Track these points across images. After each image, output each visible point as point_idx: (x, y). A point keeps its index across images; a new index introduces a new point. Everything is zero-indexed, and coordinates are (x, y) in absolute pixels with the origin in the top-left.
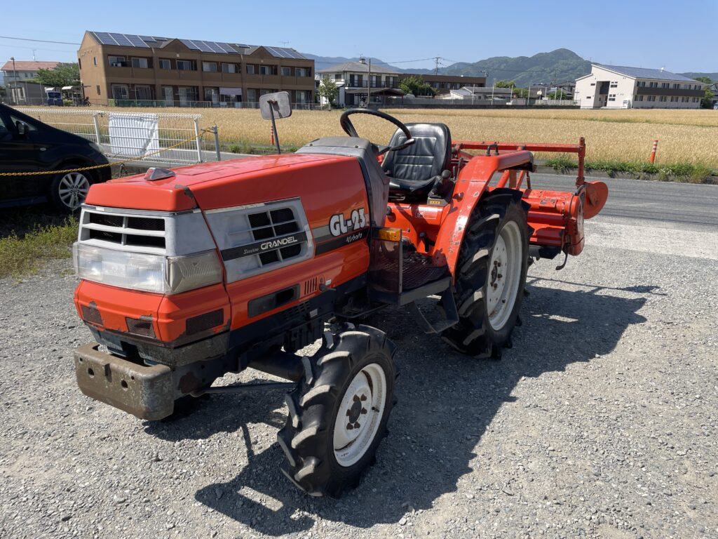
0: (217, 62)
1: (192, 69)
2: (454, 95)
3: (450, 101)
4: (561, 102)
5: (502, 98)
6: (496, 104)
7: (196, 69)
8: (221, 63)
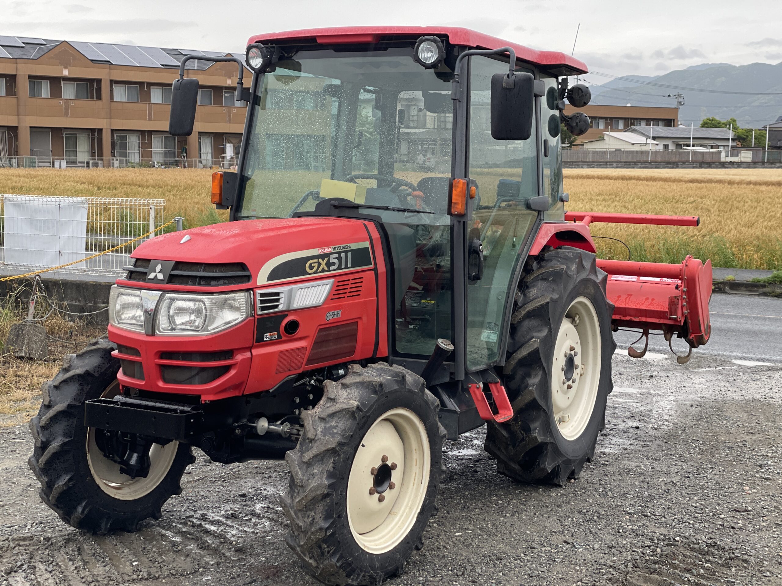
0: (141, 84)
1: (92, 98)
2: (611, 143)
5: (711, 147)
6: (699, 159)
7: (99, 97)
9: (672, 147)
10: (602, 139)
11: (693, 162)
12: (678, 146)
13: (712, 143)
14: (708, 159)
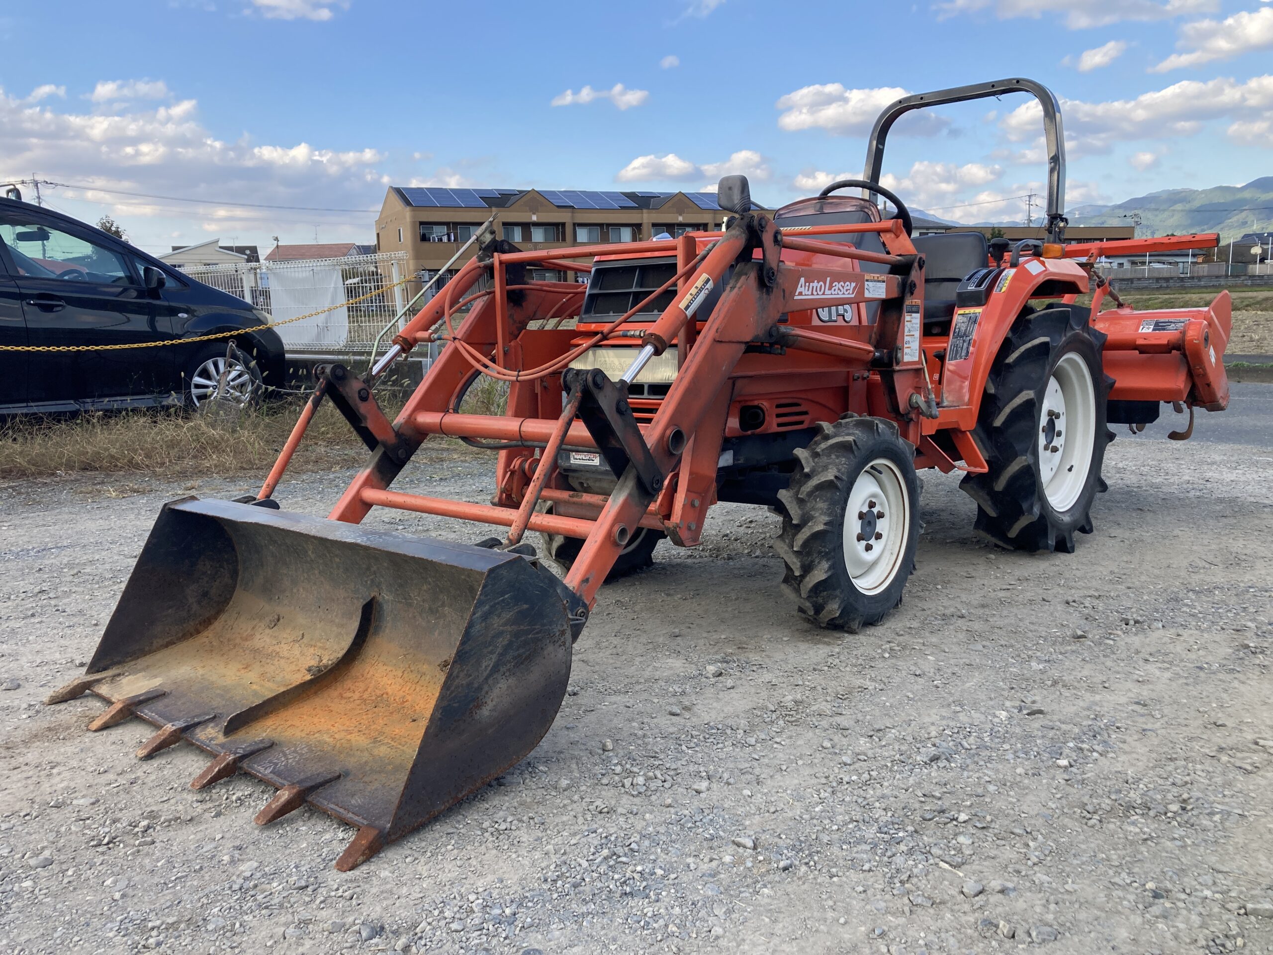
0: (601, 225)
1: (558, 240)
6: (1156, 275)
7: (564, 239)
8: (608, 225)
14: (1166, 275)
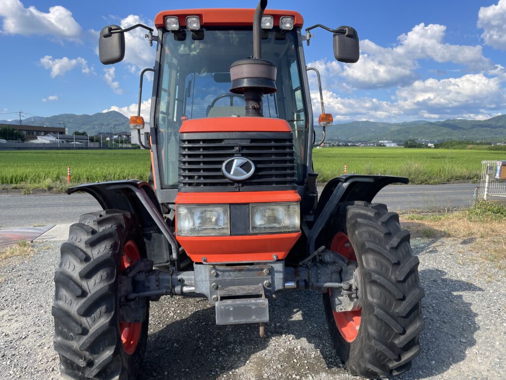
2: (42, 140)
3: (39, 144)
4: (125, 145)
5: (80, 142)
6: (77, 146)
9: (65, 142)
10: (36, 138)
11: (76, 148)
12: (67, 141)
13: (80, 141)
14: (81, 146)
